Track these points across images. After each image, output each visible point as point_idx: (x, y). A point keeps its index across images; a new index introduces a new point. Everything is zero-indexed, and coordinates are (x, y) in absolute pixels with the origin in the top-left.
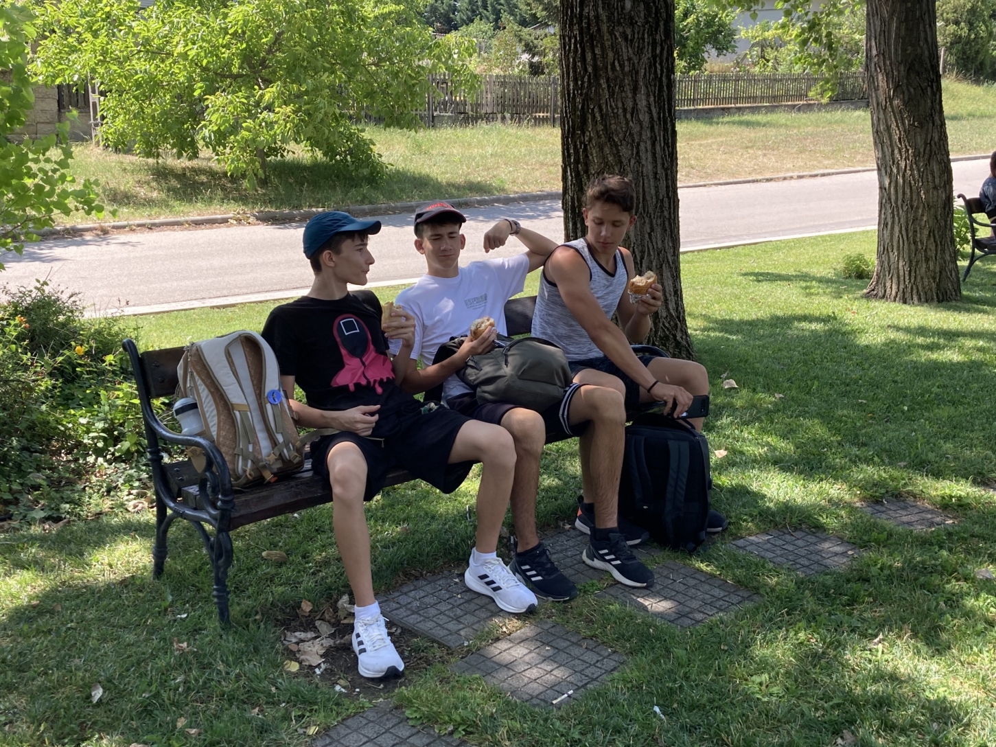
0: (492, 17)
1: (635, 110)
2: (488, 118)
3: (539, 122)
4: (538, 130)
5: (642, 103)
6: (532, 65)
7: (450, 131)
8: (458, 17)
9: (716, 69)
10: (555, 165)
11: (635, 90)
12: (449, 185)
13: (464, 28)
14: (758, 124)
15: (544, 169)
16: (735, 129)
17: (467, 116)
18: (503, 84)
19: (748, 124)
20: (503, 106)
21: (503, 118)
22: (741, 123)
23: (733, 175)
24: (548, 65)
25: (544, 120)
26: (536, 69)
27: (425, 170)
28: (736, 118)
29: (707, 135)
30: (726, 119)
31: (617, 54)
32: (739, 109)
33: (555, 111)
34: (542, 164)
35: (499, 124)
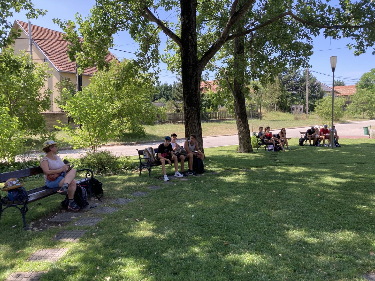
0: (166, 97)
1: (195, 122)
2: (167, 122)
3: (179, 123)
4: (179, 125)
5: (196, 121)
6: (177, 110)
7: (159, 125)
8: (157, 97)
9: (222, 110)
10: (183, 132)
11: (195, 119)
12: (160, 137)
13: (158, 100)
14: (230, 123)
15: (181, 133)
16: (225, 124)
17: (162, 122)
18: (170, 115)
19: (228, 123)
20: (171, 120)
21: (171, 122)
22: (226, 123)
23: (223, 134)
24: (181, 110)
25: (180, 123)
26: (178, 111)
27: (155, 134)
28: (226, 122)
29: (218, 126)
30: (224, 122)
31: (192, 114)
32: (227, 120)
33: (183, 121)
34: (180, 132)
35: (170, 124)
